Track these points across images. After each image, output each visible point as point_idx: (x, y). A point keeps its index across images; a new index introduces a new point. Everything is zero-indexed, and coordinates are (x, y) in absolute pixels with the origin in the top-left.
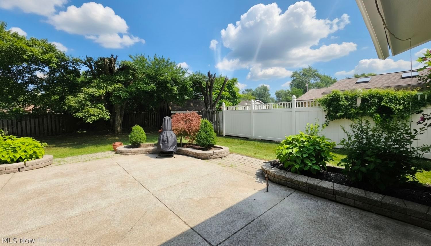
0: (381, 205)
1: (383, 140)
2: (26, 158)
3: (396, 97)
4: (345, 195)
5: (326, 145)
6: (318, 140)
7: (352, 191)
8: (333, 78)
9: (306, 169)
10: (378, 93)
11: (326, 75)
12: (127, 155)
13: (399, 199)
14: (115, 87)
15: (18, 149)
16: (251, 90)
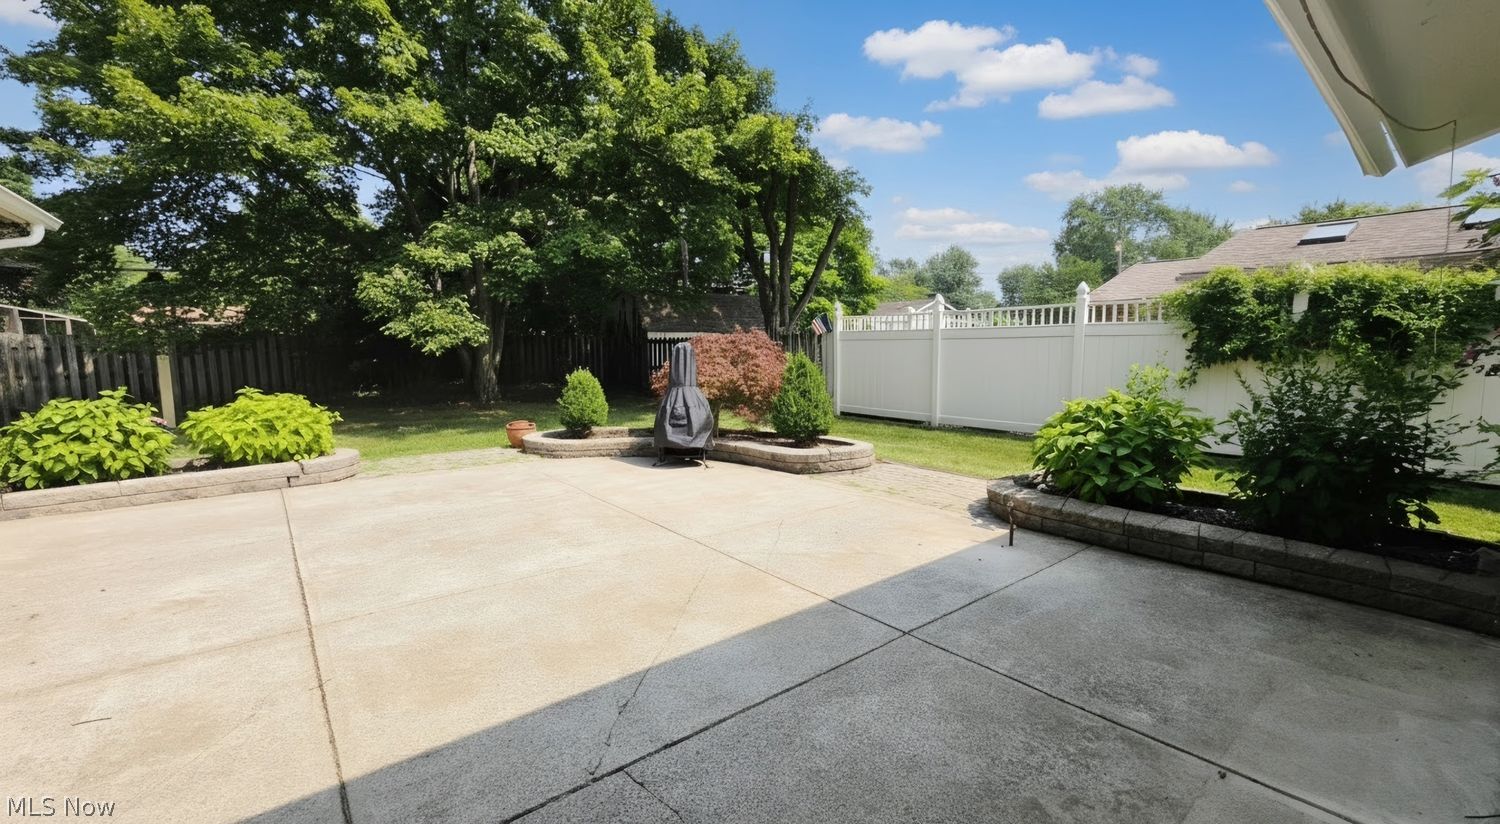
0: (1325, 569)
1: (1350, 406)
2: (298, 452)
3: (1422, 292)
4: (1230, 549)
5: (1185, 424)
6: (1162, 410)
7: (1251, 539)
8: (1219, 223)
9: (1123, 488)
10: (1365, 277)
11: (1194, 210)
12: (555, 457)
13: (1371, 556)
14: (500, 245)
15: (278, 425)
16: (910, 264)
